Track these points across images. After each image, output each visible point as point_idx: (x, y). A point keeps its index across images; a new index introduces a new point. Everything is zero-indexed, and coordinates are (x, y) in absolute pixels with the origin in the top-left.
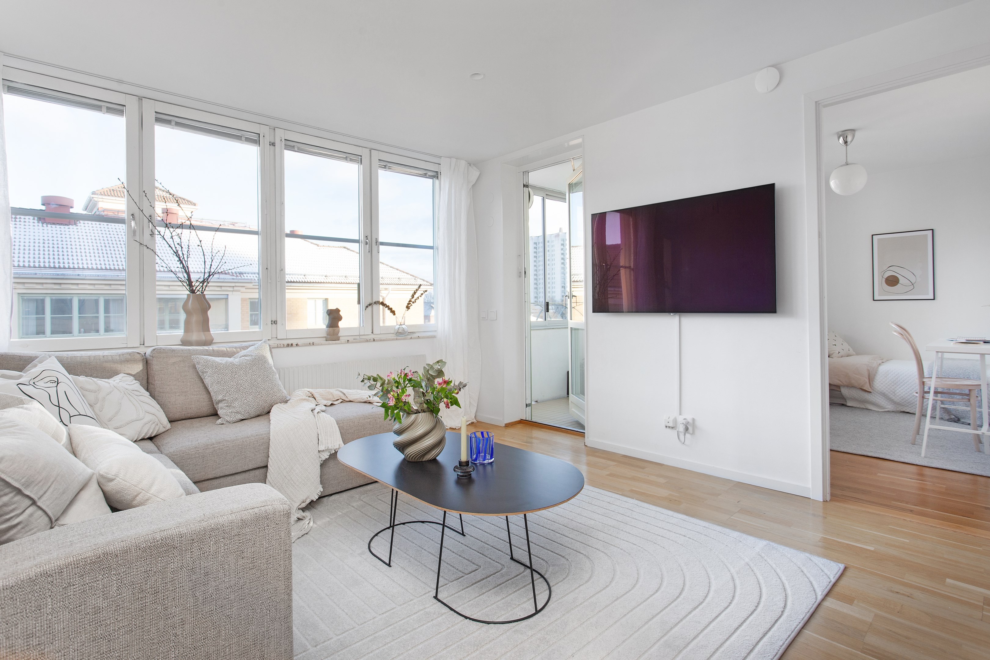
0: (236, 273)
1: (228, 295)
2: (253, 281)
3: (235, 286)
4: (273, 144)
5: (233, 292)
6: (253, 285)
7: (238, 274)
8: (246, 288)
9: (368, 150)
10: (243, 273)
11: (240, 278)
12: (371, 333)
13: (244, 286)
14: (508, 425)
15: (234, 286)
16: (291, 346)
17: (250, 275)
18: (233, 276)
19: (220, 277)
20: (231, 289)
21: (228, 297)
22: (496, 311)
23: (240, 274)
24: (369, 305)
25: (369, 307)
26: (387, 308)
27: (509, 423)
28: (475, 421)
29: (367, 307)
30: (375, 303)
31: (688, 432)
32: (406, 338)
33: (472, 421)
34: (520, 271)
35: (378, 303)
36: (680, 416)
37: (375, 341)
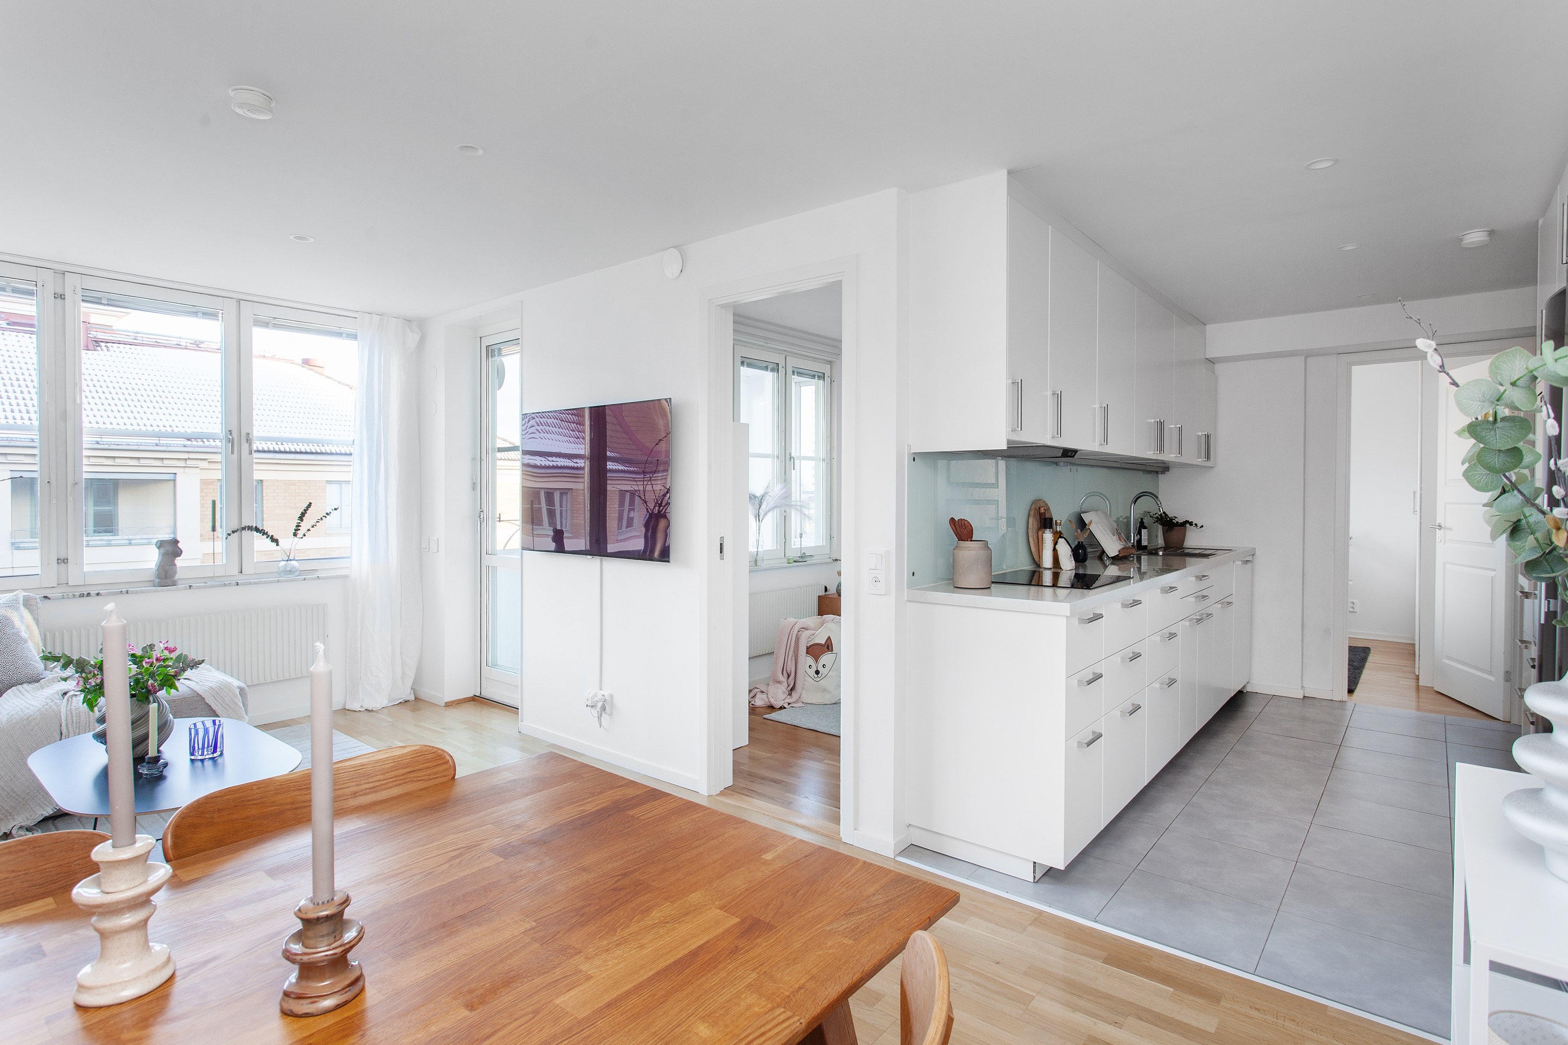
1: (175, 474)
3: (189, 459)
4: (62, 297)
5: (186, 468)
8: (209, 462)
9: (235, 300)
12: (237, 573)
13: (206, 459)
14: (449, 705)
15: (186, 459)
16: (87, 596)
19: (161, 442)
20: (182, 464)
21: (175, 477)
22: (438, 539)
24: (233, 532)
25: (233, 535)
26: (265, 536)
27: (453, 702)
28: (412, 698)
29: (229, 535)
30: (244, 529)
31: (606, 713)
32: (295, 580)
33: (407, 699)
34: (474, 481)
35: (250, 528)
36: (600, 691)
37: (243, 584)
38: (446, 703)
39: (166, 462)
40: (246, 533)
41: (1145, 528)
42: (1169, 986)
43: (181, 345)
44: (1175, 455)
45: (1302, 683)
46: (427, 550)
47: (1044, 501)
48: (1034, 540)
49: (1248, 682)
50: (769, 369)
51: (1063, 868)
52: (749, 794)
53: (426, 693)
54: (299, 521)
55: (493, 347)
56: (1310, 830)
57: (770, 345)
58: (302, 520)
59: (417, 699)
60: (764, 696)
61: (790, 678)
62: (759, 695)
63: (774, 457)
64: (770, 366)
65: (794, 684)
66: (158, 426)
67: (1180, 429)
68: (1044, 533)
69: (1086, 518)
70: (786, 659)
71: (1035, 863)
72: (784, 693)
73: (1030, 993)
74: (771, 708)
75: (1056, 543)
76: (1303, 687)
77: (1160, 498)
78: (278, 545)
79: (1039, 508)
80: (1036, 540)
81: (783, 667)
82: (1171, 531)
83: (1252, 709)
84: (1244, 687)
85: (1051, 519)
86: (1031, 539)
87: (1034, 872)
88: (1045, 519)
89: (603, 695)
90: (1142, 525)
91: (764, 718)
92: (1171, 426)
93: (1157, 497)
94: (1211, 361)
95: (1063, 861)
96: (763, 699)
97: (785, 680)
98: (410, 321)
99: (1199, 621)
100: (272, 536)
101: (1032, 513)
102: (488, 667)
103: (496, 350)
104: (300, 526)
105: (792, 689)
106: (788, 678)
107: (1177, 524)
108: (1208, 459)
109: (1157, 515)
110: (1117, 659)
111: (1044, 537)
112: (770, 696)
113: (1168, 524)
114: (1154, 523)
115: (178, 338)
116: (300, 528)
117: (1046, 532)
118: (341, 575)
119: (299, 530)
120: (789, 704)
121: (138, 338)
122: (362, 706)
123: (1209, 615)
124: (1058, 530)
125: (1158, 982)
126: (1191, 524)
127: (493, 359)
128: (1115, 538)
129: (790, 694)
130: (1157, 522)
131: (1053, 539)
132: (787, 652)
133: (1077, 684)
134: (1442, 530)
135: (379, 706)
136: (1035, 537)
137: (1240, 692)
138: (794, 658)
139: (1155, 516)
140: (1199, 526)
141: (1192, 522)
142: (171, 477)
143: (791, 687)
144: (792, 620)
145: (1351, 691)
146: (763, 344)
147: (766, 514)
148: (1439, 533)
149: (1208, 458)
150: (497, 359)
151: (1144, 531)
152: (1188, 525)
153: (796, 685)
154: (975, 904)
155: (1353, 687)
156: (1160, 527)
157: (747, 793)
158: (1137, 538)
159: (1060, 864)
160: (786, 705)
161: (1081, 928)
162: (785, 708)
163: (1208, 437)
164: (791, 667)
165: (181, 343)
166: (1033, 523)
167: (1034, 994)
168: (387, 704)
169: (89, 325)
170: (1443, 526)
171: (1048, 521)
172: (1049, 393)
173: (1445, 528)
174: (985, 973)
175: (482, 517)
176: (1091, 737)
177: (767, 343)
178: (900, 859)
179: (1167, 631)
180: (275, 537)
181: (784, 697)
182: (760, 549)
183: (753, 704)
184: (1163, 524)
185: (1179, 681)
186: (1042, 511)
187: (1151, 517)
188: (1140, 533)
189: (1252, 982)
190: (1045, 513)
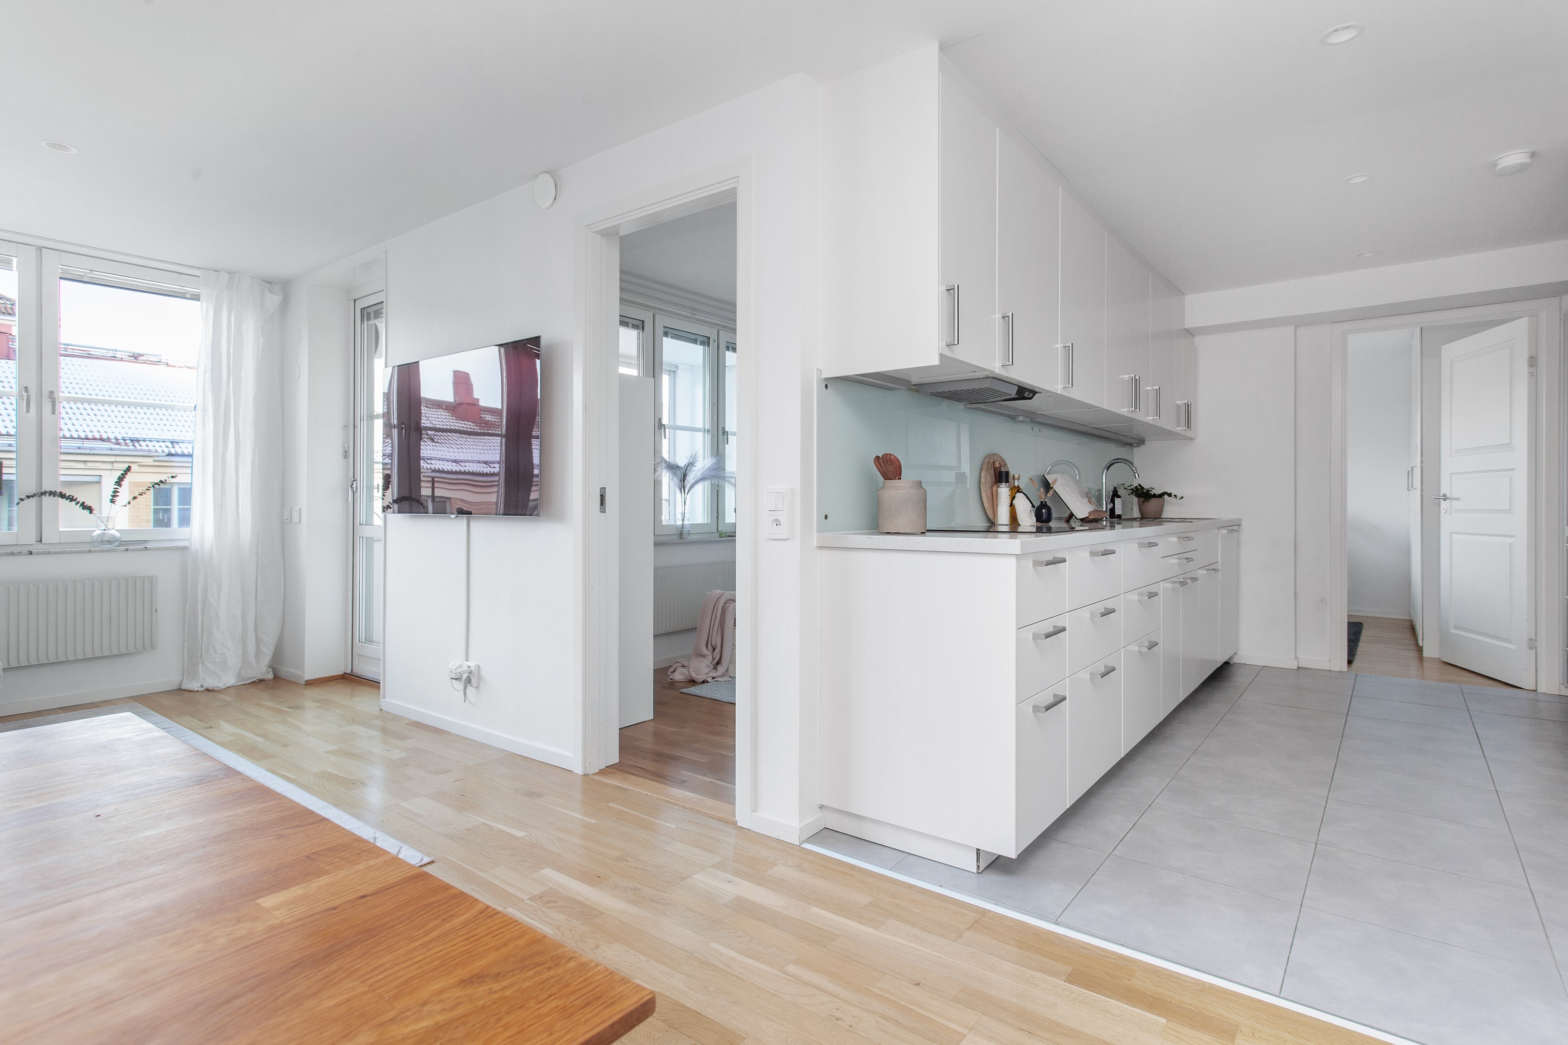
0: (125, 440)
1: (101, 476)
2: (152, 454)
3: (116, 462)
5: (112, 471)
6: (154, 461)
7: (128, 442)
8: (139, 465)
10: (140, 441)
11: (133, 447)
12: (34, 542)
13: (136, 462)
14: (309, 683)
15: (112, 462)
17: (155, 443)
18: (118, 444)
19: (85, 445)
20: (108, 466)
21: (100, 479)
22: (300, 509)
23: (132, 441)
24: (28, 497)
25: (27, 501)
26: (74, 503)
27: (315, 680)
28: (270, 676)
29: (22, 500)
30: (44, 493)
31: (471, 686)
32: (113, 551)
33: (261, 677)
34: (346, 449)
35: (52, 493)
36: (466, 662)
37: (38, 553)
38: (307, 681)
39: (89, 464)
40: (46, 499)
41: (1119, 497)
42: (1160, 1016)
43: (116, 357)
44: (1152, 418)
45: (1296, 654)
46: (289, 521)
47: (1000, 456)
48: (987, 495)
49: (1235, 654)
50: (699, 343)
51: (1014, 856)
52: (635, 772)
53: (287, 670)
54: (116, 487)
55: (369, 310)
56: (1327, 806)
57: (697, 317)
58: (120, 485)
59: (277, 677)
60: (685, 670)
61: (716, 651)
62: (680, 670)
63: (705, 431)
64: (700, 339)
65: (721, 658)
66: (84, 431)
67: (1158, 392)
68: (999, 487)
69: (1050, 479)
70: (711, 632)
71: (979, 850)
72: (708, 666)
73: (959, 1029)
74: (693, 682)
75: (1013, 498)
76: (1296, 658)
77: (1135, 464)
78: (91, 512)
79: (994, 463)
80: (990, 496)
81: (708, 640)
82: (1147, 502)
83: (1240, 679)
84: (1231, 658)
85: (1007, 473)
86: (983, 494)
87: (978, 860)
88: (1001, 473)
89: (469, 667)
90: (1115, 494)
91: (681, 693)
92: (1148, 388)
93: (1132, 464)
94: (1190, 333)
95: (1014, 848)
96: (682, 673)
97: (710, 654)
98: (270, 283)
99: (1183, 584)
100: (83, 503)
101: (985, 466)
102: (360, 643)
103: (372, 313)
104: (118, 492)
105: (718, 663)
106: (713, 651)
107: (1155, 496)
108: (1188, 428)
109: (1132, 487)
110: (1086, 614)
111: (999, 491)
112: (691, 670)
113: (1143, 494)
114: (1129, 495)
115: (113, 351)
116: (118, 494)
117: (1001, 486)
118: (177, 547)
119: (118, 496)
120: (714, 678)
121: (68, 350)
122: (202, 686)
123: (1194, 579)
124: (1016, 485)
125: (1143, 1010)
126: (1170, 495)
127: (370, 323)
128: (1085, 500)
129: (715, 668)
130: (1132, 493)
131: (1009, 493)
132: (712, 624)
133: (1032, 638)
134: (1448, 501)
135: (221, 685)
136: (988, 493)
137: (1227, 664)
138: (720, 631)
139: (1130, 488)
140: (1179, 497)
141: (1171, 493)
142: (96, 479)
143: (716, 661)
144: (719, 591)
145: (1350, 662)
146: (690, 315)
147: (692, 487)
148: (1444, 504)
149: (1189, 426)
150: (372, 322)
151: (1117, 500)
152: (1166, 497)
153: (722, 659)
154: (898, 902)
155: (1351, 658)
156: (1135, 499)
157: (633, 771)
158: (1110, 506)
159: (1011, 853)
160: (709, 679)
161: (1038, 933)
162: (708, 682)
163: (1188, 406)
164: (716, 640)
165: (117, 355)
166: (988, 478)
167: (965, 1031)
168: (235, 683)
169: (10, 337)
170: (1448, 496)
171: (1004, 474)
172: (998, 316)
173: (1450, 499)
174: (898, 1001)
175: (354, 486)
176: (1051, 700)
177: (694, 314)
178: (807, 846)
179: (1146, 590)
180: (87, 503)
181: (707, 670)
182: (686, 522)
183: (671, 679)
184: (1138, 496)
185: (1161, 644)
186: (997, 465)
187: (1125, 489)
188: (1113, 501)
189: (1279, 1008)
190: (1000, 468)
